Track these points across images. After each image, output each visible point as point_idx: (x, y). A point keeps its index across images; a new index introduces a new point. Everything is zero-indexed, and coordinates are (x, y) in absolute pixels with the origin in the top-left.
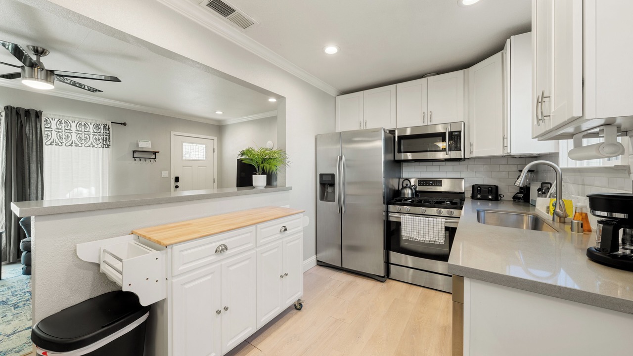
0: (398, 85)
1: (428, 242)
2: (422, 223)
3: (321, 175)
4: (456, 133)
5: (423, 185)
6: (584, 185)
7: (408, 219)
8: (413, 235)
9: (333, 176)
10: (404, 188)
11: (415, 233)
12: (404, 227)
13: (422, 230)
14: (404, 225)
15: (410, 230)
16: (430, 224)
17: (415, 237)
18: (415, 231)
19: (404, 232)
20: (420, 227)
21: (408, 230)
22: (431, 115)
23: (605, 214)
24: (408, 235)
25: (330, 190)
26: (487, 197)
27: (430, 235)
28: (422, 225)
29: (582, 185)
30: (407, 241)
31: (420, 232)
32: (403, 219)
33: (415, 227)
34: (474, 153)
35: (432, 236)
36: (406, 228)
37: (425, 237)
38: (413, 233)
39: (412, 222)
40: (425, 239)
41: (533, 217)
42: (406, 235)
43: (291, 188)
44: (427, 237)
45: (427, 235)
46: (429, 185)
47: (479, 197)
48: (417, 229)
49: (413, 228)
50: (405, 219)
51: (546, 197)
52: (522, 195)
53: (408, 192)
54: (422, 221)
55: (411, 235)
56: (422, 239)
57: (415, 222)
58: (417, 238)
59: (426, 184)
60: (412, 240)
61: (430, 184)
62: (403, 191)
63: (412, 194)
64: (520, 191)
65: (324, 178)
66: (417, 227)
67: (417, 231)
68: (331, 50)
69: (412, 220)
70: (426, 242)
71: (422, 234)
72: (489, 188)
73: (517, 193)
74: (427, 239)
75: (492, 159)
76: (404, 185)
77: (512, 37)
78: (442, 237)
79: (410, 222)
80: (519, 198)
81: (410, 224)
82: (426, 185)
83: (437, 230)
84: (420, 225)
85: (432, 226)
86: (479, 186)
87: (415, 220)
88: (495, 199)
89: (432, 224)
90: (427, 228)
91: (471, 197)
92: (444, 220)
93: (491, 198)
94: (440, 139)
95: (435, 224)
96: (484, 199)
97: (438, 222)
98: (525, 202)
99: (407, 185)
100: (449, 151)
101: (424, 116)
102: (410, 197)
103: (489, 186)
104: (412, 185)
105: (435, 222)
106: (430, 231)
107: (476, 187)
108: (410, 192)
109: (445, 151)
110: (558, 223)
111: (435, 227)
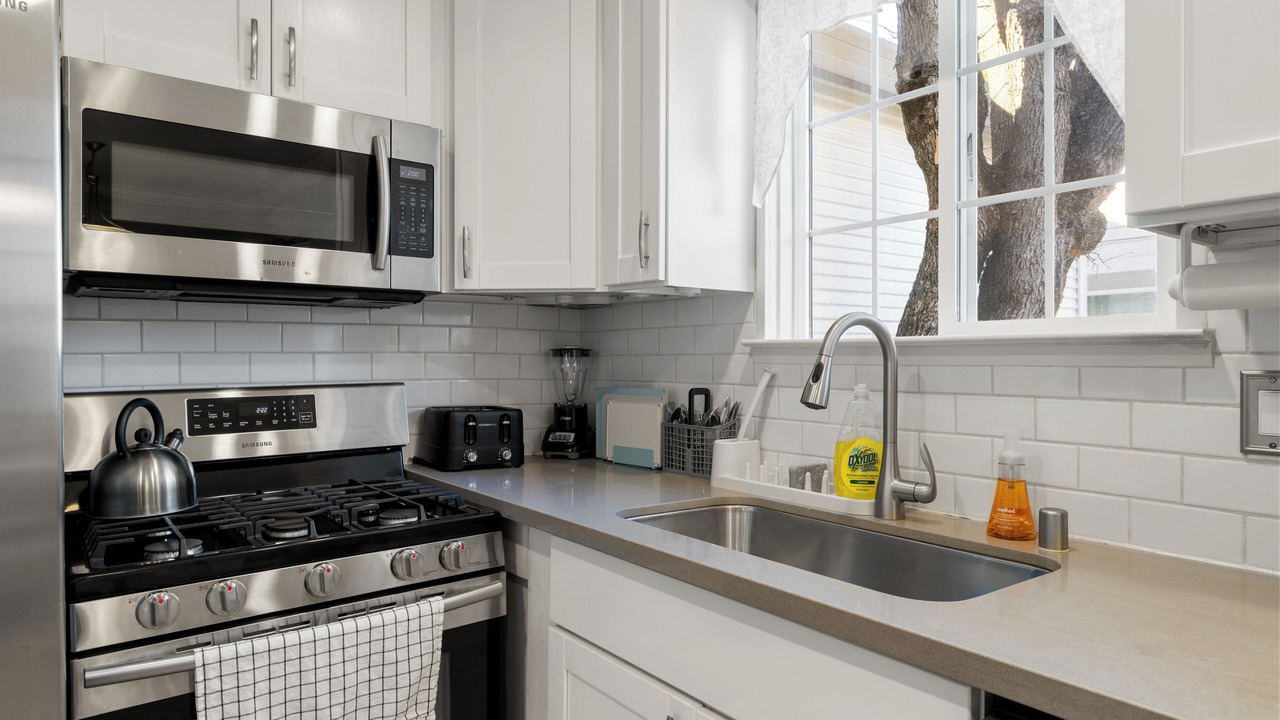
2: (337, 658)
4: (419, 174)
5: (221, 430)
6: (920, 392)
7: (243, 664)
10: (124, 457)
16: (376, 646)
20: (323, 686)
26: (496, 453)
27: (377, 712)
29: (909, 392)
31: (325, 715)
32: (212, 672)
33: (293, 694)
46: (251, 428)
47: (473, 457)
48: (309, 703)
49: (278, 712)
52: (572, 435)
53: (157, 481)
54: (334, 644)
57: (293, 667)
63: (185, 491)
64: (558, 420)
66: (305, 693)
69: (277, 656)
72: (504, 417)
73: (550, 431)
76: (131, 441)
79: (261, 674)
80: (563, 446)
81: (261, 687)
82: (235, 429)
83: (415, 664)
84: (323, 674)
85: (390, 657)
86: (471, 412)
87: (292, 653)
88: (518, 461)
89: (390, 644)
90: (364, 675)
91: (416, 461)
92: (439, 603)
93: (508, 455)
94: (343, 188)
95: (403, 641)
96: (490, 463)
97: (414, 625)
98: (582, 457)
99: (141, 435)
100: (390, 252)
101: (254, 51)
102: (172, 508)
103: (502, 413)
104: (168, 428)
105: (402, 628)
106: (377, 686)
107: (460, 417)
108: (170, 477)
109: (372, 248)
110: (894, 524)
111: (402, 654)
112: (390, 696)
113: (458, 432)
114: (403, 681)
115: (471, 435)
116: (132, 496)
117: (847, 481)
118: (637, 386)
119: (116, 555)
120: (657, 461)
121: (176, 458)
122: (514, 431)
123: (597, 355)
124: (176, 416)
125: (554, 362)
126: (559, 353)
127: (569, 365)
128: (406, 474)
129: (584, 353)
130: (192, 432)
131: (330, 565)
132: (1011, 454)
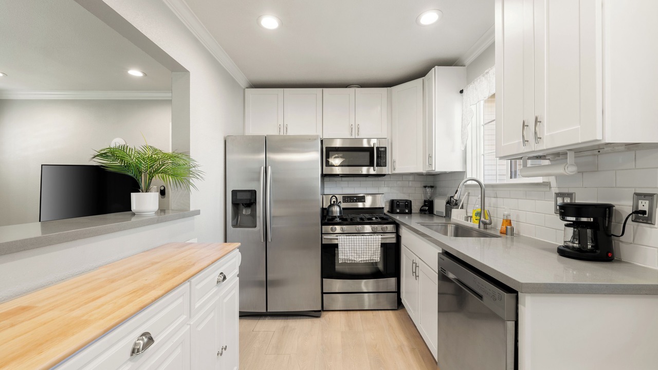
0: (325, 90)
1: (365, 262)
2: (360, 242)
3: (234, 193)
4: (382, 149)
5: (348, 202)
6: (497, 197)
7: (345, 240)
8: (351, 257)
9: (254, 193)
10: (331, 205)
11: (353, 254)
12: (341, 249)
13: (360, 249)
14: (341, 247)
15: (348, 252)
16: (367, 242)
17: (353, 259)
18: (353, 252)
19: (341, 254)
20: (358, 247)
21: (346, 252)
22: (358, 128)
23: (574, 219)
24: (346, 258)
25: (246, 212)
26: (404, 210)
27: (367, 254)
28: (360, 244)
29: (494, 197)
30: (344, 264)
31: (358, 252)
32: (341, 240)
33: (353, 247)
34: (396, 169)
35: (370, 254)
36: (343, 249)
37: (363, 256)
38: (351, 254)
39: (350, 242)
40: (362, 259)
41: (455, 227)
42: (343, 257)
43: (197, 213)
44: (365, 256)
45: (365, 254)
46: (353, 202)
47: (398, 211)
48: (355, 249)
49: (350, 249)
50: (343, 240)
51: (458, 208)
52: (428, 208)
53: (336, 210)
54: (360, 240)
55: (348, 257)
56: (360, 259)
57: (353, 242)
58: (355, 259)
59: (350, 200)
60: (349, 262)
61: (353, 200)
62: (330, 209)
63: (340, 212)
64: (424, 204)
65: (239, 196)
66: (355, 247)
67: (355, 252)
68: (270, 22)
69: (350, 240)
70: (363, 262)
71: (360, 254)
72: (406, 202)
73: (423, 206)
74: (365, 259)
75: (404, 176)
76: (332, 203)
77: (436, 67)
78: (379, 254)
79: (348, 242)
80: (425, 210)
81: (348, 244)
82: (350, 202)
83: (375, 247)
84: (358, 244)
85: (370, 244)
86: (398, 201)
87: (353, 240)
88: (410, 212)
89: (370, 242)
90: (365, 247)
91: (388, 212)
92: (380, 237)
93: (407, 211)
94: (368, 154)
95: (372, 242)
96: (402, 213)
97: (375, 240)
98: (430, 213)
99: (334, 202)
100: (377, 166)
101: (352, 129)
102: (338, 215)
103: (406, 201)
104: (338, 201)
105: (372, 240)
106: (367, 249)
107: (395, 202)
108: (338, 209)
109: (373, 166)
110: (483, 230)
111: (372, 245)
112: (370, 252)
113: (395, 205)
114: (372, 250)
115: (398, 206)
116: (332, 212)
117: (475, 219)
118: (442, 195)
119: (329, 220)
120: (444, 215)
121: (339, 206)
122: (409, 205)
123: (436, 187)
124: (340, 199)
125: (424, 189)
126: (425, 187)
127: (428, 190)
128: (385, 214)
129: (432, 187)
130: (343, 202)
131: (360, 226)
132: (506, 213)
